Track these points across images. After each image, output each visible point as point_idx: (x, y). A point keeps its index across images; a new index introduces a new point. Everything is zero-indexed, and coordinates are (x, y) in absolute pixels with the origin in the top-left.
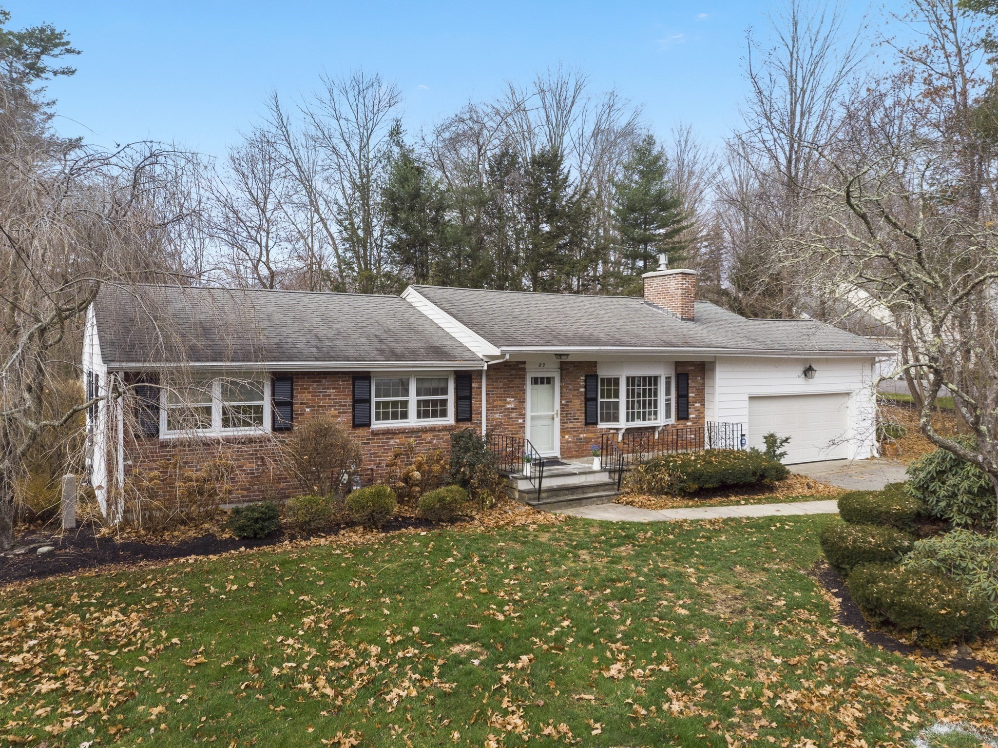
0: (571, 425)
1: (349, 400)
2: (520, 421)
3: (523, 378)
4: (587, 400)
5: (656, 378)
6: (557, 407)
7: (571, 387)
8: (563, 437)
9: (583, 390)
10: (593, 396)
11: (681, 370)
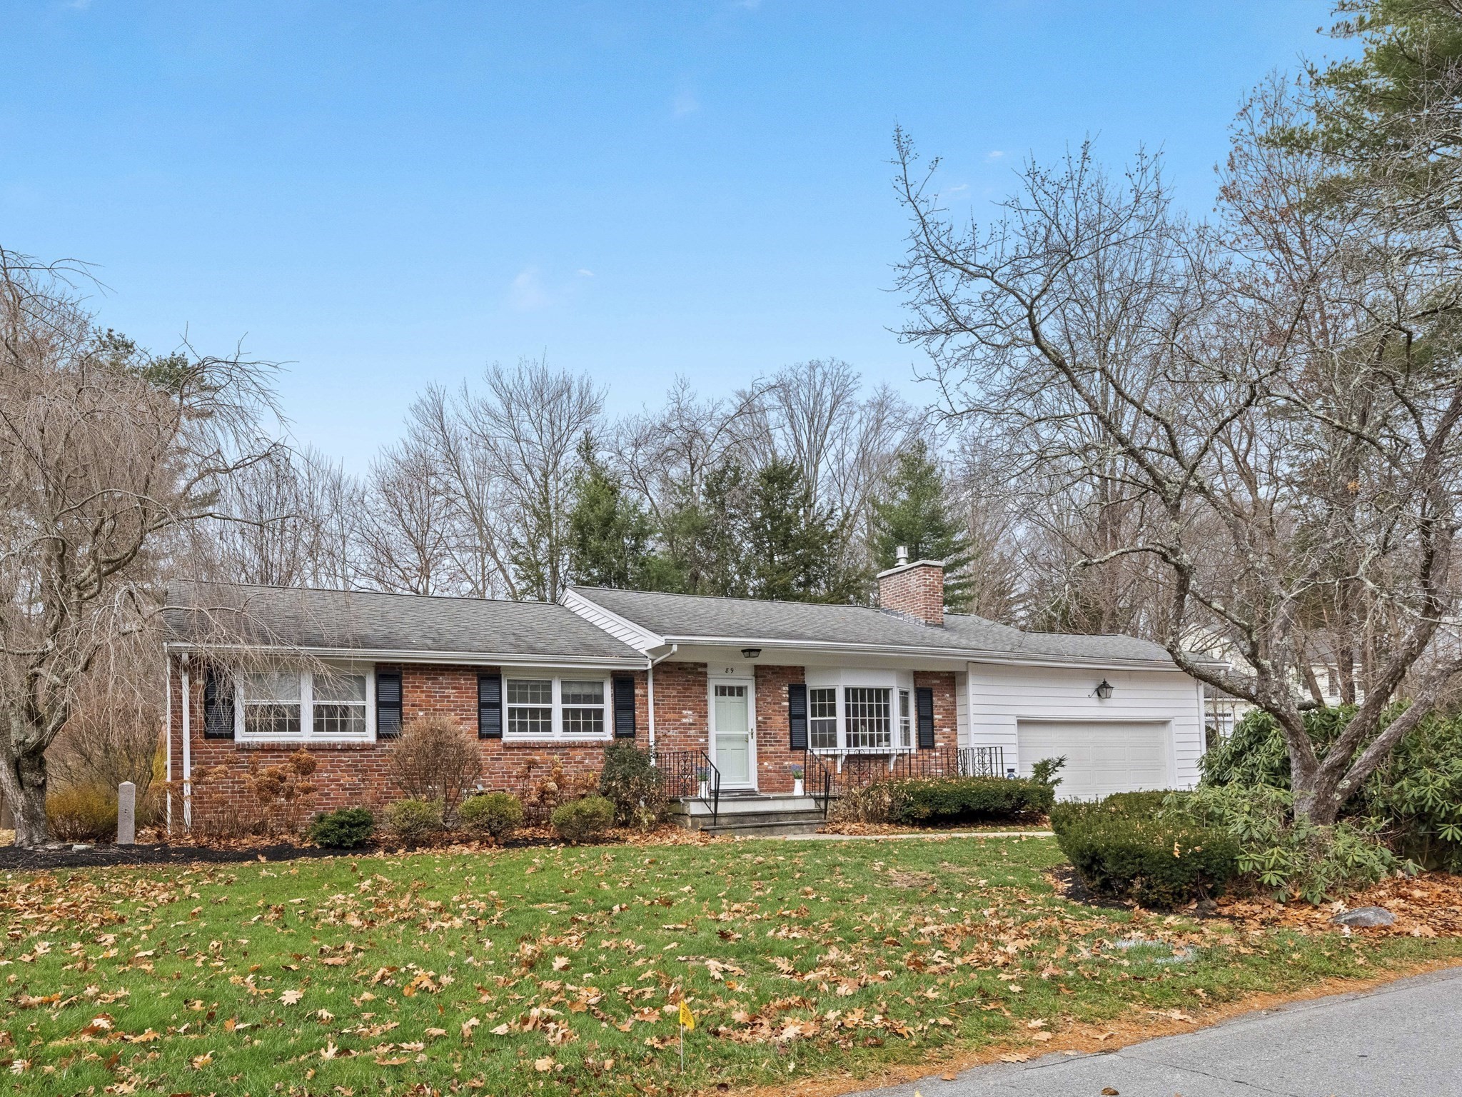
0: (772, 749)
1: (474, 704)
2: (702, 740)
3: (704, 685)
4: (792, 717)
5: (887, 692)
6: (752, 724)
7: (769, 700)
8: (760, 763)
9: (786, 704)
10: (801, 712)
11: (922, 683)
